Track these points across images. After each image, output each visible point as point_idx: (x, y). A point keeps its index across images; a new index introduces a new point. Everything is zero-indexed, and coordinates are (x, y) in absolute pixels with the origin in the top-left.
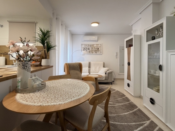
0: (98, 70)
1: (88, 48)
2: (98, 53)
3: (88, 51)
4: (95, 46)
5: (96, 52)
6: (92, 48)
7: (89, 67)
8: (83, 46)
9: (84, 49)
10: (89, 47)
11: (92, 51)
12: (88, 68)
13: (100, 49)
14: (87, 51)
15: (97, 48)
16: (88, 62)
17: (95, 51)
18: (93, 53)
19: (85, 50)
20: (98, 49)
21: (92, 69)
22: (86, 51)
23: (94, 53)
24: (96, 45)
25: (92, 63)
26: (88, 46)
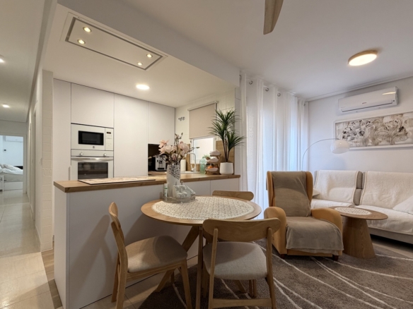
0: (393, 200)
1: (358, 130)
2: (399, 143)
3: (359, 140)
4: (386, 120)
5: (390, 139)
6: (376, 130)
7: (360, 186)
8: (342, 127)
9: (346, 135)
10: (363, 127)
11: (374, 139)
12: (354, 188)
13: (408, 129)
14: (355, 140)
15: (394, 129)
16: (355, 173)
17: (389, 136)
18: (377, 145)
19: (349, 138)
20: (402, 128)
21: (370, 193)
22: (353, 139)
23: (382, 143)
24: (393, 116)
25: (369, 174)
26: (357, 124)
